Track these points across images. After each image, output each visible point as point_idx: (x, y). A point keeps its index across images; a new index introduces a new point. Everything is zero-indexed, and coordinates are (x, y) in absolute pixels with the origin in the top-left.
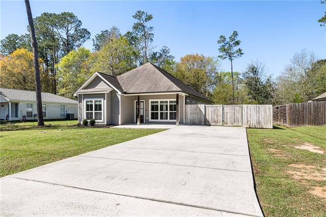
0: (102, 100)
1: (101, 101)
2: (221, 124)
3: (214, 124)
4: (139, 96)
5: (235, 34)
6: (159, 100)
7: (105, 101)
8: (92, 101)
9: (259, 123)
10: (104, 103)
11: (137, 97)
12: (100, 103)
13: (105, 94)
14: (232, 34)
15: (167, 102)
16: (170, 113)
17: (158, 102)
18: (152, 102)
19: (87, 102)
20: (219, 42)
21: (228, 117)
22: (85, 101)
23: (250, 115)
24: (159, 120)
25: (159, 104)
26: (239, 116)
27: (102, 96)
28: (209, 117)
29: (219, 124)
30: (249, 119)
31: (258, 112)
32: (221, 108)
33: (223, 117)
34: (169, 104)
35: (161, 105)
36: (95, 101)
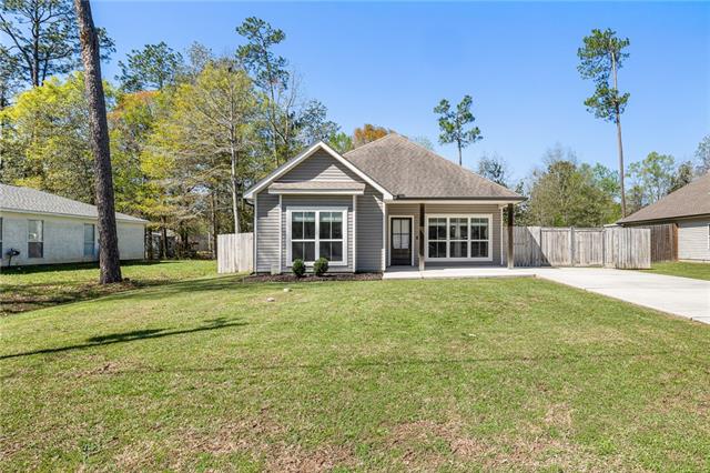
0: (345, 212)
1: (340, 214)
2: (569, 263)
3: (556, 263)
4: (422, 206)
5: (468, 101)
6: (448, 217)
7: (354, 213)
8: (313, 214)
9: (631, 259)
10: (348, 219)
11: (419, 208)
12: (337, 220)
13: (351, 196)
14: (462, 100)
15: (465, 220)
16: (473, 243)
17: (445, 220)
18: (431, 220)
19: (294, 214)
20: (436, 110)
21: (581, 250)
22: (289, 213)
23: (618, 245)
24: (448, 258)
25: (448, 224)
26: (599, 247)
27: (343, 200)
28: (547, 252)
29: (565, 263)
30: (615, 253)
31: (629, 240)
32: (570, 233)
33: (573, 250)
34: (469, 225)
35: (451, 227)
36: (322, 215)
